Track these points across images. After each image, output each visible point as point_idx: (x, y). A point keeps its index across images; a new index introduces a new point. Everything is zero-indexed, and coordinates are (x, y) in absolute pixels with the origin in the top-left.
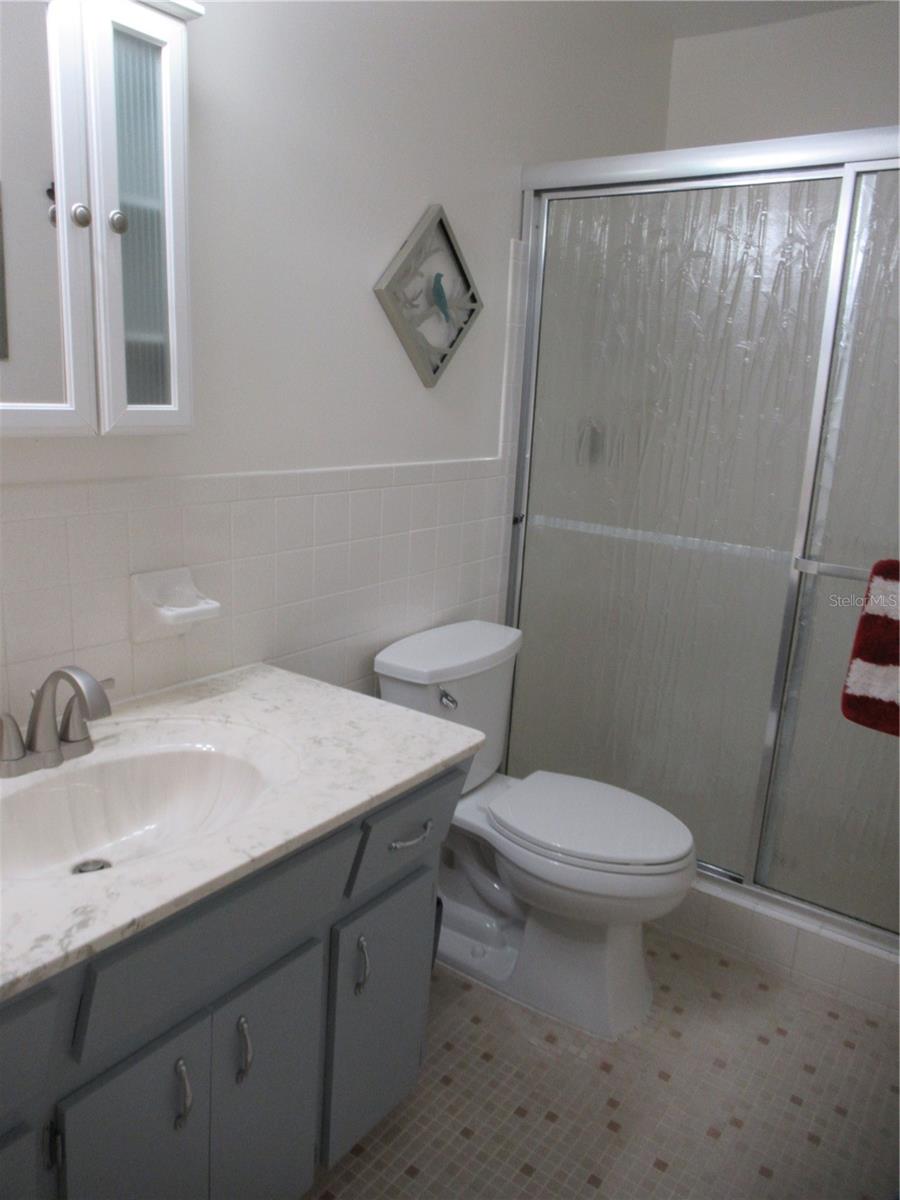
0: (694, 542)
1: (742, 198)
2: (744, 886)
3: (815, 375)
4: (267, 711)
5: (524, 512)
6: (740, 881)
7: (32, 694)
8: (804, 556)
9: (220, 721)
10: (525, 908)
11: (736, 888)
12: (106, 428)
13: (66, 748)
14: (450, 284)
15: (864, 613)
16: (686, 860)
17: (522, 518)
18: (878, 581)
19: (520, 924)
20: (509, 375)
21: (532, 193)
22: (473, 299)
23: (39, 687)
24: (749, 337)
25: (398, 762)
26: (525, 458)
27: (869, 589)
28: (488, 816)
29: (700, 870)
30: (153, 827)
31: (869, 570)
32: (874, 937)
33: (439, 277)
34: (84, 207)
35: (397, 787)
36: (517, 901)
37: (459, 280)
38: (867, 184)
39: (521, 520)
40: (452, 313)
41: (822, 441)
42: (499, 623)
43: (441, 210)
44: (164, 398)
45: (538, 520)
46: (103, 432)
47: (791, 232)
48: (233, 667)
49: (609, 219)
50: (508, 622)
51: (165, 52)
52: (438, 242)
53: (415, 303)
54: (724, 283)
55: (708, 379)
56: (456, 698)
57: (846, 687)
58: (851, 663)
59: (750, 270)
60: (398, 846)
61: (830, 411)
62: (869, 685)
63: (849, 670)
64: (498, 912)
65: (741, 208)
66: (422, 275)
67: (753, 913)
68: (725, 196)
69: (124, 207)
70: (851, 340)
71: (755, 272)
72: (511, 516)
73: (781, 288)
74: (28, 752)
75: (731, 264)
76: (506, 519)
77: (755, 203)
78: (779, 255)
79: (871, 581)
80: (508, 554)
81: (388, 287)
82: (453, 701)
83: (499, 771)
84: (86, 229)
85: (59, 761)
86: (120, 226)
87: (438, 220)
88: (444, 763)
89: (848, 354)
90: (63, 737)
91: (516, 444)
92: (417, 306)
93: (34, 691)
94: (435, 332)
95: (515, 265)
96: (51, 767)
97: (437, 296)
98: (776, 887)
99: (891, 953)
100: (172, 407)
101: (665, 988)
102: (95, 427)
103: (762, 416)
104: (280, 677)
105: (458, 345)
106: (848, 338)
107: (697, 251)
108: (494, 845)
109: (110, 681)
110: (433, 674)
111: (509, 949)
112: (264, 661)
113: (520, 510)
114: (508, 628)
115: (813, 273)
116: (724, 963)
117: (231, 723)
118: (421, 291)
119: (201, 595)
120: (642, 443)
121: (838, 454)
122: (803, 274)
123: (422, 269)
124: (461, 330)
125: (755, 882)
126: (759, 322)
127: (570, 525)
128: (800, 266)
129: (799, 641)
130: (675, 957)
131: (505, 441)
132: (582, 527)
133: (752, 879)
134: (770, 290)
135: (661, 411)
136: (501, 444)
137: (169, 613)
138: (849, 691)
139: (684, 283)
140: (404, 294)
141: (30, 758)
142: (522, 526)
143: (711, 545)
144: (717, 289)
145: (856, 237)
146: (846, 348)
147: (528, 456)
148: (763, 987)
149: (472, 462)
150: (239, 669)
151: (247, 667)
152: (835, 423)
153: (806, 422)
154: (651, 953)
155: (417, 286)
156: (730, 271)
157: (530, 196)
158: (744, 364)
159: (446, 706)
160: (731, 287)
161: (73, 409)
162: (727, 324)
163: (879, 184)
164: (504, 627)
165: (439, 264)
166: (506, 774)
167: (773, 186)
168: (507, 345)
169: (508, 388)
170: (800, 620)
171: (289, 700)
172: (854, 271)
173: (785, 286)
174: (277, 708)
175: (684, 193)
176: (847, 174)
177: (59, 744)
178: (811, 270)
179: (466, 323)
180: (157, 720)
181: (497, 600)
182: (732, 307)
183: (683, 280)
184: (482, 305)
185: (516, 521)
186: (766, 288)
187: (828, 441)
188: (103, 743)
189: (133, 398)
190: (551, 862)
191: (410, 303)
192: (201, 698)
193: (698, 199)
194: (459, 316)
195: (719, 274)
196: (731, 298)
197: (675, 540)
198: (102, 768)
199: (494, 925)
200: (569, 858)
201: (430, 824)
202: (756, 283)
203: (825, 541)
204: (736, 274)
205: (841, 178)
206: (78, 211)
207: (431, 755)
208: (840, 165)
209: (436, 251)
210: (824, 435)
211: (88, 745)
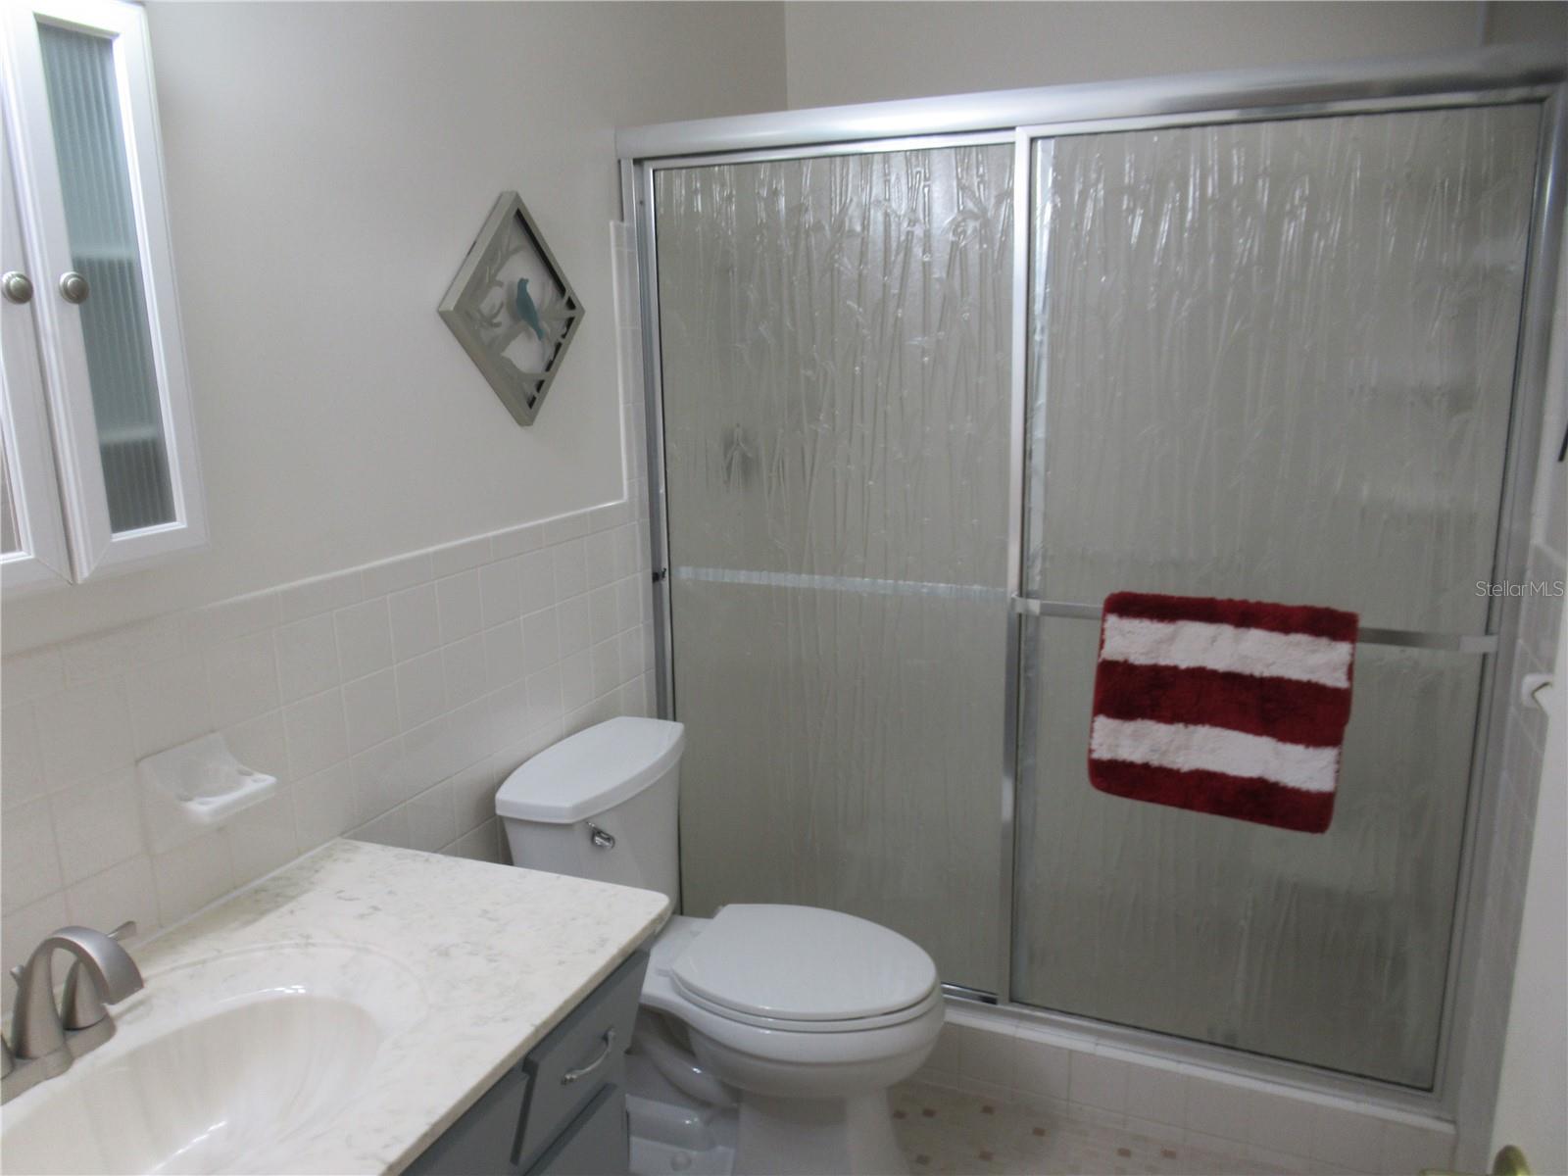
0: (885, 585)
1: (898, 166)
2: (999, 1006)
3: (1009, 374)
4: (362, 916)
5: (665, 565)
6: (993, 1001)
7: (12, 974)
8: (1021, 594)
9: (297, 945)
10: (737, 1095)
11: (989, 1011)
12: (84, 572)
13: (76, 1041)
14: (539, 290)
15: (1100, 660)
16: (930, 999)
17: (664, 573)
18: (1113, 620)
19: (730, 1114)
20: (626, 392)
21: (632, 161)
22: (571, 305)
23: (25, 962)
24: (925, 329)
25: (561, 963)
26: (658, 494)
27: (1103, 631)
28: (672, 979)
29: (946, 996)
30: (221, 1125)
31: (1100, 605)
32: (1159, 1047)
33: (523, 283)
34: (20, 276)
35: (567, 1002)
36: (724, 1085)
37: (550, 283)
38: (1043, 151)
39: (663, 576)
40: (544, 325)
41: (1027, 454)
42: (651, 716)
43: (518, 198)
44: (165, 514)
45: (684, 573)
46: (80, 581)
47: (961, 207)
48: (300, 854)
49: (734, 193)
50: (661, 714)
51: (118, 47)
52: (517, 239)
53: (495, 321)
54: (887, 268)
55: (880, 384)
56: (611, 833)
57: (1091, 751)
58: (1093, 722)
59: (918, 250)
60: (574, 1077)
61: (1032, 418)
62: (1117, 746)
63: (1092, 730)
64: (699, 1102)
65: (898, 178)
66: (500, 284)
67: (1014, 1039)
68: (877, 162)
69: (79, 265)
70: (1047, 331)
71: (924, 253)
72: (649, 571)
73: (957, 272)
74: (18, 1061)
75: (894, 245)
76: (642, 577)
77: (914, 171)
78: (951, 234)
79: (1104, 620)
80: (651, 621)
81: (457, 307)
82: (609, 839)
83: (674, 913)
84: (27, 306)
85: (69, 1060)
86: (76, 294)
87: (514, 212)
88: (622, 951)
89: (1045, 349)
90: (69, 1024)
91: (645, 479)
92: (498, 325)
93: (15, 970)
94: (524, 354)
95: (620, 255)
96: (58, 1074)
97: (522, 308)
98: (1036, 1001)
99: (1179, 1062)
100: (178, 524)
101: (923, 1160)
102: (67, 575)
103: (952, 427)
104: (373, 857)
105: (558, 366)
106: (1042, 329)
107: (849, 231)
108: (686, 1019)
109: (129, 926)
110: (577, 809)
111: (720, 1149)
112: (342, 834)
113: (660, 561)
114: (661, 721)
115: (993, 252)
116: (988, 1110)
117: (314, 945)
118: (502, 305)
119: (246, 769)
120: (808, 472)
121: (1047, 470)
122: (981, 255)
123: (500, 277)
124: (558, 346)
125: (1012, 1000)
126: (935, 317)
127: (728, 576)
128: (977, 247)
129: (1028, 692)
130: (929, 1113)
131: (630, 478)
132: (742, 577)
133: (1007, 996)
134: (944, 275)
135: (826, 426)
136: (625, 482)
137: (203, 808)
138: (1096, 756)
139: (839, 271)
140: (479, 311)
141: (25, 1071)
142: (665, 583)
143: (907, 585)
144: (880, 275)
145: (1038, 212)
146: (1041, 342)
147: (662, 491)
148: (1039, 1132)
149: (592, 513)
150: (310, 854)
151: (319, 849)
152: (1039, 432)
153: (1006, 433)
154: (899, 1115)
155: (495, 298)
156: (894, 253)
157: (628, 166)
158: (923, 364)
159: (601, 846)
160: (897, 271)
161: (32, 557)
162: (897, 318)
163: (1058, 148)
164: (656, 720)
165: (521, 268)
166: (682, 914)
167: (935, 151)
168: (619, 351)
169: (627, 411)
170: (1026, 671)
171: (390, 893)
172: (1041, 253)
173: (962, 269)
174: (376, 908)
175: (828, 159)
176: (1021, 138)
177: (64, 1035)
178: (990, 251)
179: (564, 336)
180: (204, 962)
181: (642, 684)
182: (901, 296)
183: (836, 265)
184: (583, 311)
185: (657, 577)
186: (938, 273)
187: (1034, 454)
188: (128, 1017)
189: (119, 523)
190: (762, 1031)
191: (490, 322)
192: (263, 913)
193: (845, 165)
194: (552, 327)
195: (880, 256)
196: (898, 286)
197: (861, 584)
198: (135, 1057)
199: (696, 1120)
200: (785, 1022)
201: (611, 1034)
202: (926, 267)
203: (1043, 572)
204: (901, 256)
205: (1013, 143)
206: (12, 283)
207: (603, 942)
208: (1012, 128)
209: (516, 251)
210: (1028, 448)
211: (107, 1027)
